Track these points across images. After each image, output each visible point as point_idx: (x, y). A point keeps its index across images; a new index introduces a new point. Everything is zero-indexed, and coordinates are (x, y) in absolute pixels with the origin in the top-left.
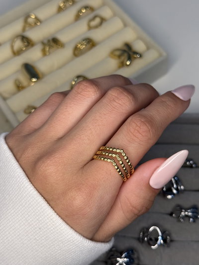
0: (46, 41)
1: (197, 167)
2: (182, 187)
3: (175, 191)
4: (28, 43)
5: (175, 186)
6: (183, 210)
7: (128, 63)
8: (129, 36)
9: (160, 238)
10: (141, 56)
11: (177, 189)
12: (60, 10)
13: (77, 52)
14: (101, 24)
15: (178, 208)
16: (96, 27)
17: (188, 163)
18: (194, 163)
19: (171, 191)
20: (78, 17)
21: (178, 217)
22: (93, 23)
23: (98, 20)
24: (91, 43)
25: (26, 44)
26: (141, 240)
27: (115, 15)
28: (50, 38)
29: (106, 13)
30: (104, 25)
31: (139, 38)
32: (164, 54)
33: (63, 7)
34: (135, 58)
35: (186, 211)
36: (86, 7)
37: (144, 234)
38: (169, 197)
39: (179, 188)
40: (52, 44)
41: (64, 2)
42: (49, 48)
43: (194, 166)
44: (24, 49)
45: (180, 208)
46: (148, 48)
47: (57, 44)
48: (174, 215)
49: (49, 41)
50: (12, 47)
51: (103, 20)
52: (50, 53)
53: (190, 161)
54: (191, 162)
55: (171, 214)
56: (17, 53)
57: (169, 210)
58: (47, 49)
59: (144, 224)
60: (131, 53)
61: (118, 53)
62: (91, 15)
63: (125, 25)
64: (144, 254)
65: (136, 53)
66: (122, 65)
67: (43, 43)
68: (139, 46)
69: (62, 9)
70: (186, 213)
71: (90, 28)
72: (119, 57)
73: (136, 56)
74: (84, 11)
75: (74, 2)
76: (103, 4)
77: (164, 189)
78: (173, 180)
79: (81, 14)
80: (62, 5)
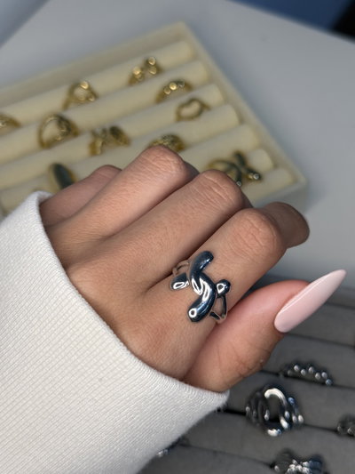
0: (99, 131)
1: (333, 385)
2: (300, 418)
3: (284, 424)
4: (69, 129)
5: (287, 414)
6: (294, 461)
8: (245, 140)
10: (260, 178)
11: (289, 421)
12: (133, 81)
14: (199, 113)
15: (287, 455)
16: (191, 118)
17: (317, 375)
18: (329, 377)
19: (279, 421)
20: (162, 97)
22: (187, 111)
23: (195, 107)
24: (176, 145)
25: (64, 130)
27: (227, 100)
28: (108, 127)
29: (212, 96)
30: (206, 115)
31: (263, 146)
32: (302, 180)
33: (138, 77)
34: (250, 180)
35: (300, 462)
36: (178, 82)
38: (273, 432)
39: (294, 418)
40: (110, 136)
41: (142, 69)
42: (103, 144)
43: (327, 381)
44: (60, 139)
45: (290, 456)
46: (276, 166)
47: (117, 138)
48: (276, 467)
49: (104, 131)
50: (40, 132)
51: (204, 107)
52: (103, 151)
53: (320, 373)
54: (323, 374)
55: (272, 466)
56: (46, 145)
57: (271, 457)
58: (99, 143)
60: (243, 171)
61: (221, 167)
62: (185, 98)
63: (242, 121)
65: (252, 171)
67: (94, 134)
68: (260, 161)
69: (137, 79)
70: (300, 467)
71: (180, 118)
73: (251, 177)
74: (174, 88)
75: (159, 70)
76: (211, 80)
77: (266, 416)
78: (285, 402)
79: (168, 93)
80: (138, 73)
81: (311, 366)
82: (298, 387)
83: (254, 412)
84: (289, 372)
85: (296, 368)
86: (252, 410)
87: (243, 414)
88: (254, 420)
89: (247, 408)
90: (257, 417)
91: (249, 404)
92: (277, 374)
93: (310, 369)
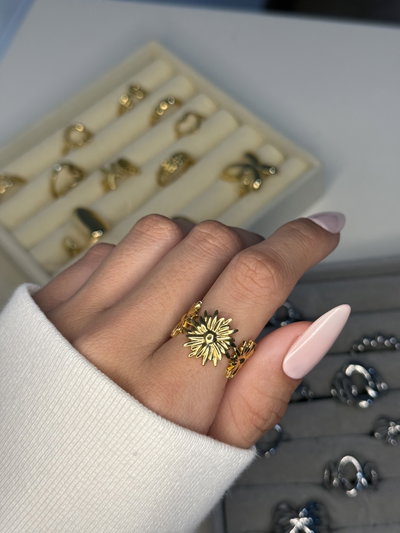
0: (107, 166)
2: (383, 385)
3: (371, 393)
4: (79, 174)
5: (370, 383)
6: (391, 423)
7: (256, 185)
8: (250, 139)
9: (359, 475)
10: (277, 171)
11: (375, 389)
12: (122, 110)
13: (164, 179)
14: (198, 125)
15: (383, 421)
16: (191, 131)
17: (386, 342)
18: (399, 342)
19: (366, 393)
20: (156, 119)
21: (385, 437)
22: (185, 126)
23: (191, 120)
24: (186, 161)
25: (76, 176)
26: (326, 485)
27: (219, 107)
28: (115, 159)
29: (204, 105)
30: (204, 126)
31: (267, 141)
32: (316, 163)
33: (127, 106)
34: (267, 176)
35: (397, 424)
37: (330, 472)
38: (364, 404)
39: (378, 386)
40: (119, 169)
41: (129, 97)
42: (116, 179)
43: (397, 346)
45: (387, 420)
46: (286, 157)
47: (128, 169)
48: (376, 434)
49: (113, 166)
50: (52, 183)
51: (200, 119)
52: (117, 185)
53: (389, 339)
54: (391, 340)
55: (372, 434)
56: (60, 194)
57: (368, 427)
58: (111, 179)
59: (328, 457)
60: (259, 169)
61: (235, 171)
62: (179, 114)
63: (240, 123)
64: (338, 510)
65: (267, 167)
66: (247, 190)
67: (104, 171)
68: (270, 155)
69: (125, 108)
70: (397, 427)
71: (180, 135)
72: (240, 177)
73: (267, 173)
74: (164, 107)
75: (145, 94)
76: (196, 92)
77: (354, 391)
78: (366, 375)
79: (160, 114)
80: (125, 101)
81: (379, 334)
82: (372, 358)
83: (341, 391)
84: (360, 347)
85: (365, 341)
86: (338, 391)
87: (330, 397)
88: (343, 399)
89: (333, 391)
90: (345, 395)
91: (333, 386)
92: (348, 353)
93: (379, 339)
